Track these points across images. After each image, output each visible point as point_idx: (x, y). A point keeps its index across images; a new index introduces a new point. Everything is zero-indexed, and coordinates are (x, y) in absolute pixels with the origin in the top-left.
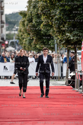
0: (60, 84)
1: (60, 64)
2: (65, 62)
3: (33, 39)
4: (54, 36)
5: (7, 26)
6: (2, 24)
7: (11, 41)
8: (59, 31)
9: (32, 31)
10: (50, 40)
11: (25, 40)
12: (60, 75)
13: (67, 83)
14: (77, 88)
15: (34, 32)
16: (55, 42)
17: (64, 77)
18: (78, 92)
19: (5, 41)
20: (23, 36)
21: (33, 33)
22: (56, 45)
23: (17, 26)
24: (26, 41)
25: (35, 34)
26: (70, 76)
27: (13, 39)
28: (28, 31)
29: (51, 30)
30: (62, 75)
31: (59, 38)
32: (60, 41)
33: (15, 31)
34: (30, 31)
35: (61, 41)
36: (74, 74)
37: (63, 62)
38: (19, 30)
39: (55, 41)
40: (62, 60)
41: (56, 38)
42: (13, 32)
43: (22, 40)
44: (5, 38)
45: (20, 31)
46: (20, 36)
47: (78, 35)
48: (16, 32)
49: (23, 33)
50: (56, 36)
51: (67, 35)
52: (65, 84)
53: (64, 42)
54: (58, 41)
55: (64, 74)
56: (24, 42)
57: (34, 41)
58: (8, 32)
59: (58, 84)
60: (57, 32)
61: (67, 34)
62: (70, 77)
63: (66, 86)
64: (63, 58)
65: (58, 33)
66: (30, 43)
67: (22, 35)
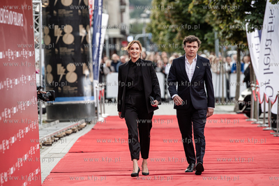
0: (224, 111)
1: (224, 76)
2: (234, 71)
3: (176, 32)
4: (213, 25)
5: (132, 10)
6: (123, 7)
7: (138, 36)
8: (221, 16)
9: (174, 17)
10: (206, 33)
11: (162, 33)
12: (225, 95)
13: (238, 108)
14: (254, 118)
15: (178, 18)
16: (216, 36)
17: (232, 98)
18: (255, 124)
19: (127, 36)
20: (159, 27)
21: (176, 20)
22: (217, 42)
23: (149, 10)
24: (164, 35)
25: (179, 22)
26: (243, 96)
27: (141, 33)
28: (167, 18)
29: (208, 15)
30: (228, 94)
31: (222, 27)
32: (223, 33)
33: (145, 18)
34: (172, 18)
35: (225, 33)
36: (250, 93)
37: (230, 73)
38: (151, 16)
39: (216, 34)
40: (227, 68)
41: (216, 29)
42: (142, 21)
43: (157, 33)
44: (127, 31)
45: (154, 18)
46: (153, 26)
47: (256, 22)
48: (148, 21)
49: (159, 21)
50: (217, 25)
51: (237, 23)
52: (235, 111)
53: (231, 35)
54: (221, 33)
55: (233, 94)
56: (161, 38)
57: (178, 35)
58: (132, 21)
59: (220, 111)
60: (218, 17)
61: (236, 21)
62: (241, 99)
63: (235, 113)
64: (229, 65)
65: (220, 20)
66: (171, 39)
67: (156, 25)
